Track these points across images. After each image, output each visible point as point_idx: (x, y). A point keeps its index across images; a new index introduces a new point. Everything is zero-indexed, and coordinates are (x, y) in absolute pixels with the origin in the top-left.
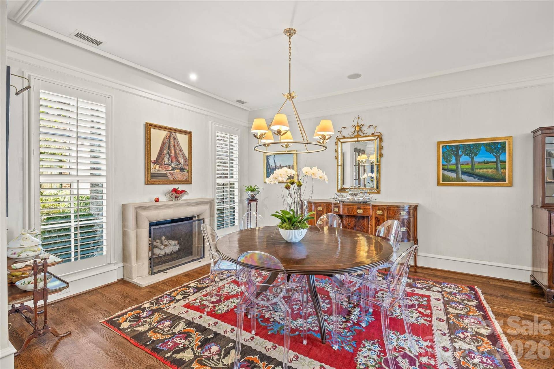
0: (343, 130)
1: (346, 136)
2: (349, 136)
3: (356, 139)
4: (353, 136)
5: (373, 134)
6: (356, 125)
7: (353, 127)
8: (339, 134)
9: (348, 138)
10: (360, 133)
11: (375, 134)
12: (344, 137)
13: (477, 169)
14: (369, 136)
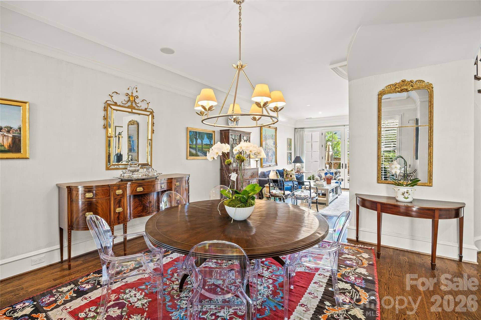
0: (114, 95)
1: (118, 104)
2: (121, 105)
3: (130, 110)
4: (127, 105)
5: (146, 109)
6: (130, 94)
7: (127, 95)
8: (109, 98)
9: (120, 106)
10: (134, 105)
11: (148, 110)
12: (116, 104)
13: (205, 148)
14: (142, 110)
